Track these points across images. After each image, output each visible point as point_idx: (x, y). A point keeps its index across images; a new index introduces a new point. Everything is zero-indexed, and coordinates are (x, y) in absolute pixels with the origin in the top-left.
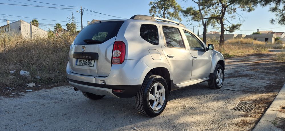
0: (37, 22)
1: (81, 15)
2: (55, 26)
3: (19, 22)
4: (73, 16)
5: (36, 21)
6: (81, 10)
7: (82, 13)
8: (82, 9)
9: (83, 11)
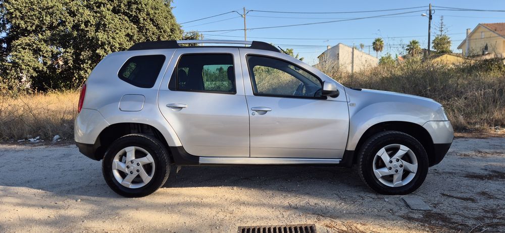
0: (381, 42)
1: (430, 22)
2: (408, 46)
3: (337, 47)
4: (442, 23)
5: (380, 40)
6: (430, 11)
7: (431, 18)
8: (432, 8)
9: (432, 12)
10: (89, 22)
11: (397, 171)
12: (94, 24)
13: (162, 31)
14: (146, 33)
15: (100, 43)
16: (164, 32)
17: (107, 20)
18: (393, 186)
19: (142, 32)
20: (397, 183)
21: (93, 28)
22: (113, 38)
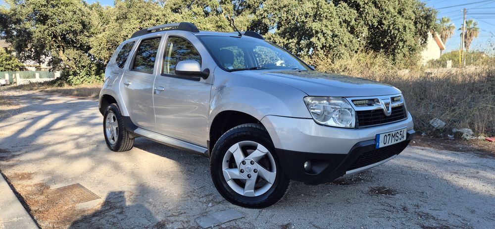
10: (308, 14)
11: (249, 176)
12: (312, 15)
13: (384, 12)
14: (365, 17)
15: (314, 31)
16: (388, 13)
17: (323, 9)
18: (242, 194)
19: (362, 17)
20: (248, 192)
21: (312, 19)
22: (326, 26)
